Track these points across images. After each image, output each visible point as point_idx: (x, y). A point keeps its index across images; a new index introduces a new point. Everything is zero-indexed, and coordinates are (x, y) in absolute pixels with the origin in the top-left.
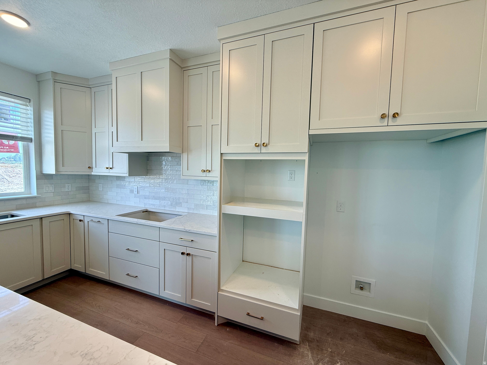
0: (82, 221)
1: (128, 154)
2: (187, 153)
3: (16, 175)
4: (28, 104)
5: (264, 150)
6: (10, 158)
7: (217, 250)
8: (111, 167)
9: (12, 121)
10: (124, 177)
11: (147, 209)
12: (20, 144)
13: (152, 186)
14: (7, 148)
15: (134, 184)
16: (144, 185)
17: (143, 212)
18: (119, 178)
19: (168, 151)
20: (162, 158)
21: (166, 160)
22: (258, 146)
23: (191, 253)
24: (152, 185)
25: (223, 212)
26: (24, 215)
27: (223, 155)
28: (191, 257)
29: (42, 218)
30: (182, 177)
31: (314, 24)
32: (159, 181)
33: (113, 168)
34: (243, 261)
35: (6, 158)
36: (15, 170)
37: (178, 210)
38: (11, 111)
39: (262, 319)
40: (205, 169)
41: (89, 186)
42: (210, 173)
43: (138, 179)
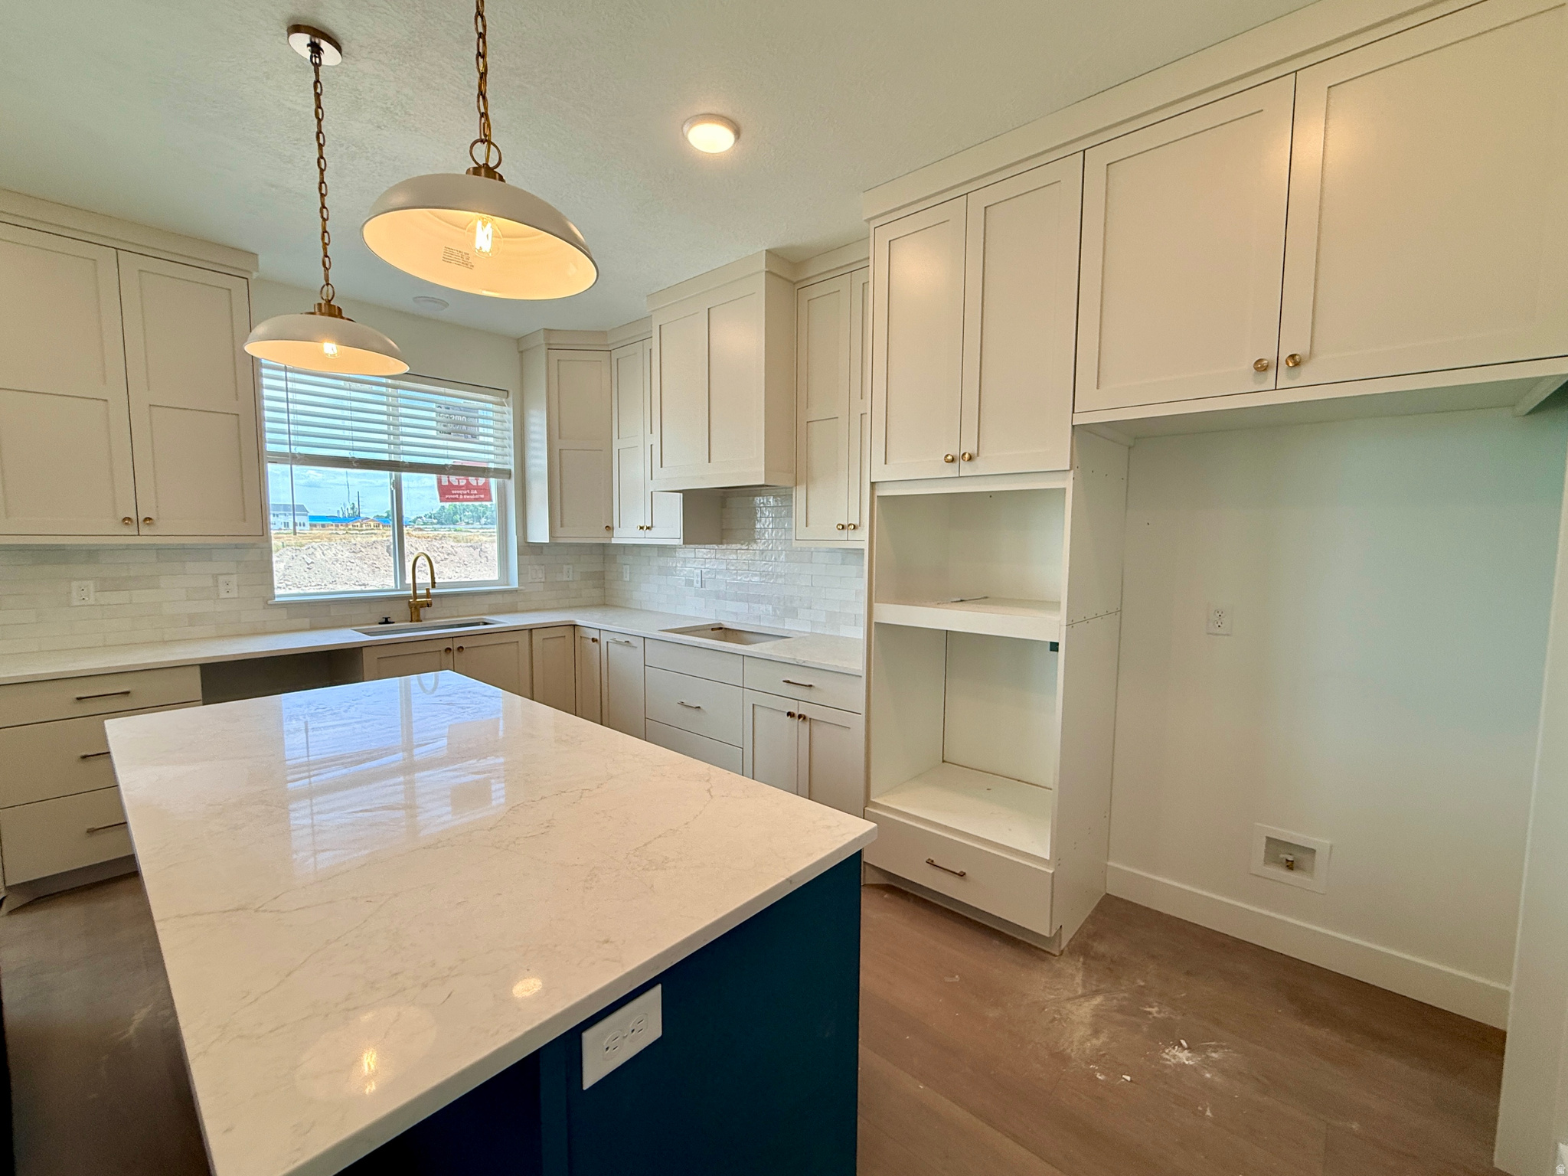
0: (597, 640)
1: (681, 494)
2: (805, 486)
3: (447, 557)
4: (504, 400)
5: (967, 469)
6: (430, 517)
7: (862, 710)
8: (650, 525)
9: (481, 439)
10: (673, 548)
11: (720, 624)
12: (493, 482)
13: (733, 568)
14: (476, 492)
15: (694, 566)
16: (715, 567)
17: (712, 629)
18: (663, 550)
19: (763, 483)
20: (753, 500)
21: (762, 505)
22: (953, 460)
23: (808, 715)
24: (733, 565)
25: (876, 619)
26: (502, 623)
27: (876, 485)
28: (808, 723)
29: (531, 629)
30: (795, 544)
31: (1084, 151)
32: (745, 556)
33: (652, 526)
34: (943, 761)
35: (424, 518)
36: (445, 545)
37: (789, 626)
38: (481, 418)
39: (962, 875)
40: (845, 523)
41: (604, 572)
42: (857, 531)
43: (702, 552)
